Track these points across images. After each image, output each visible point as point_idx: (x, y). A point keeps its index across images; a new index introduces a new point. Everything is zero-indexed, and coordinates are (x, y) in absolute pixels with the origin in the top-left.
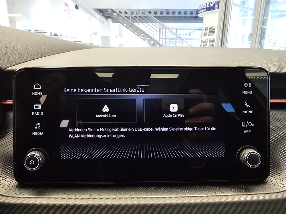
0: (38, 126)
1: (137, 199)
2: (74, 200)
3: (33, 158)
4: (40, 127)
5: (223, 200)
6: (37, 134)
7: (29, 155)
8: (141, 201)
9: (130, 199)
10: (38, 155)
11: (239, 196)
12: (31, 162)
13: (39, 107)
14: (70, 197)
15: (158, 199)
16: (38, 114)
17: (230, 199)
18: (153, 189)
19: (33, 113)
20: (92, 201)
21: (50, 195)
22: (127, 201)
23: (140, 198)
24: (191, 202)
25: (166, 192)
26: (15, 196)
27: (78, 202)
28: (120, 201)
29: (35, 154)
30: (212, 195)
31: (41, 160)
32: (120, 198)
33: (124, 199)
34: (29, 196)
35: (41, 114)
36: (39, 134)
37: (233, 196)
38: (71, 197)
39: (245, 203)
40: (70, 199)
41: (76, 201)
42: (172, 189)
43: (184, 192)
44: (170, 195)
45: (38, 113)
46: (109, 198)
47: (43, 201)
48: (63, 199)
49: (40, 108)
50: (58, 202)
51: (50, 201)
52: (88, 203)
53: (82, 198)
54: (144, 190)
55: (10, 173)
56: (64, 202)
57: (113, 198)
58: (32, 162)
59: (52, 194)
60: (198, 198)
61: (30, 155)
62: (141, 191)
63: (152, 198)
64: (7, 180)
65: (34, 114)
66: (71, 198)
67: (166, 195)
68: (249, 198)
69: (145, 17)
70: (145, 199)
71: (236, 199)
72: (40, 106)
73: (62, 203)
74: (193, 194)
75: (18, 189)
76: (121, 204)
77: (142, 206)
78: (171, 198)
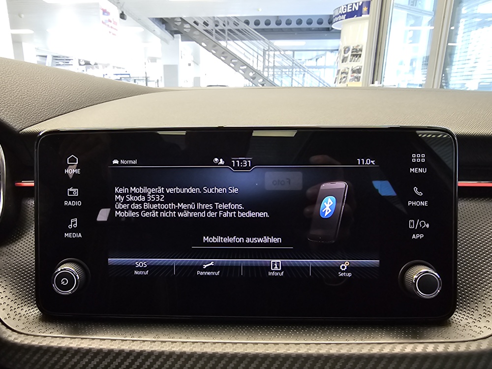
0: (74, 223)
1: (231, 344)
2: (130, 343)
3: (66, 275)
4: (76, 225)
5: (376, 350)
6: (72, 236)
7: (59, 269)
8: (238, 348)
9: (220, 344)
10: (74, 270)
11: (402, 345)
12: (63, 281)
13: (75, 193)
14: (124, 338)
15: (267, 346)
17: (387, 350)
18: (257, 330)
19: (66, 202)
20: (159, 346)
22: (216, 347)
23: (236, 343)
24: (321, 352)
25: (280, 335)
26: (39, 334)
27: (137, 347)
28: (205, 347)
30: (357, 342)
31: (79, 278)
32: (204, 343)
33: (210, 344)
37: (391, 346)
38: (126, 338)
39: (414, 358)
40: (124, 342)
41: (134, 345)
42: (288, 330)
43: (310, 335)
44: (287, 340)
46: (186, 342)
47: (83, 343)
48: (114, 341)
51: (94, 343)
52: (153, 349)
53: (144, 341)
54: (242, 330)
56: (116, 346)
57: (194, 343)
58: (65, 281)
60: (332, 347)
61: (61, 270)
62: (237, 333)
63: (257, 344)
66: (126, 340)
67: (280, 340)
68: (419, 349)
69: (238, 30)
70: (246, 346)
71: (398, 349)
72: (76, 191)
74: (324, 339)
76: (206, 353)
77: (241, 357)
78: (288, 346)
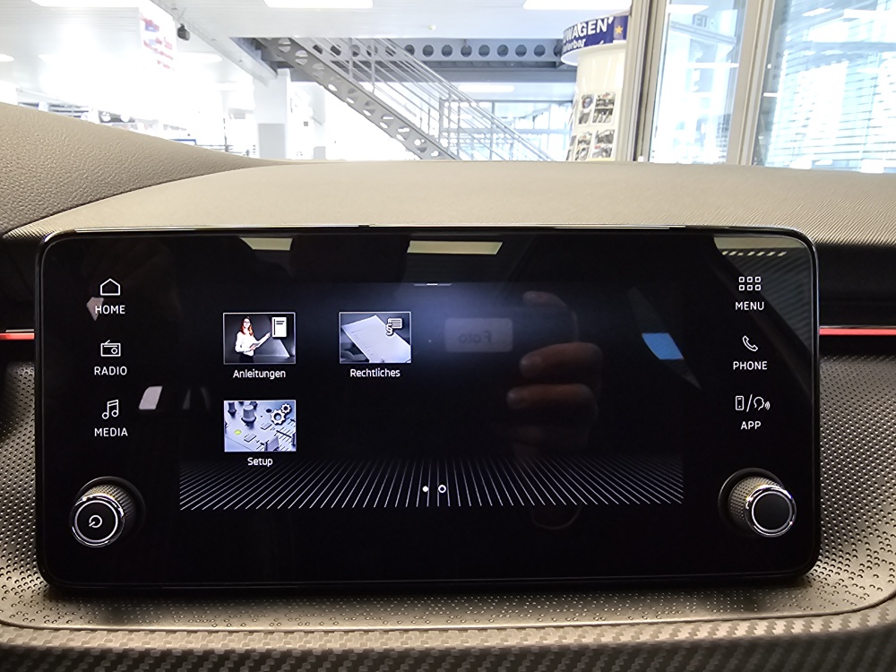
0: (113, 408)
1: (417, 633)
2: (225, 637)
3: (99, 508)
4: (117, 411)
5: (684, 634)
6: (109, 433)
7: (84, 499)
8: (431, 638)
9: (397, 633)
10: (113, 499)
11: (729, 624)
12: (92, 521)
13: (114, 351)
14: (212, 628)
15: (484, 633)
16: (112, 372)
17: (703, 633)
18: (464, 604)
19: (97, 369)
20: (280, 640)
21: (151, 623)
22: (390, 639)
23: (427, 630)
24: (585, 641)
25: (507, 611)
26: (45, 625)
27: (238, 644)
28: (370, 640)
29: (102, 494)
30: (649, 620)
31: (122, 514)
32: (367, 631)
33: (378, 633)
34: (86, 624)
35: (122, 371)
36: (113, 433)
37: (710, 625)
38: (217, 628)
39: (751, 646)
40: (214, 634)
41: (233, 641)
42: (521, 603)
43: (562, 611)
44: (520, 622)
45: (112, 370)
46: (333, 631)
47: (132, 640)
48: (193, 635)
49: (118, 353)
50: (178, 643)
51: (154, 639)
52: (270, 647)
53: (251, 632)
55: (23, 554)
56: (197, 644)
57: (347, 632)
58: (97, 521)
59: (158, 621)
60: (606, 631)
61: (89, 500)
62: (428, 610)
63: (465, 630)
64: (15, 576)
65: (101, 372)
66: (217, 632)
67: (508, 622)
68: (761, 629)
69: (394, 63)
70: (445, 634)
71: (722, 632)
72: (118, 348)
73: (190, 646)
74: (588, 618)
75: (52, 605)
76: (372, 650)
77: (437, 655)
78: (523, 631)
